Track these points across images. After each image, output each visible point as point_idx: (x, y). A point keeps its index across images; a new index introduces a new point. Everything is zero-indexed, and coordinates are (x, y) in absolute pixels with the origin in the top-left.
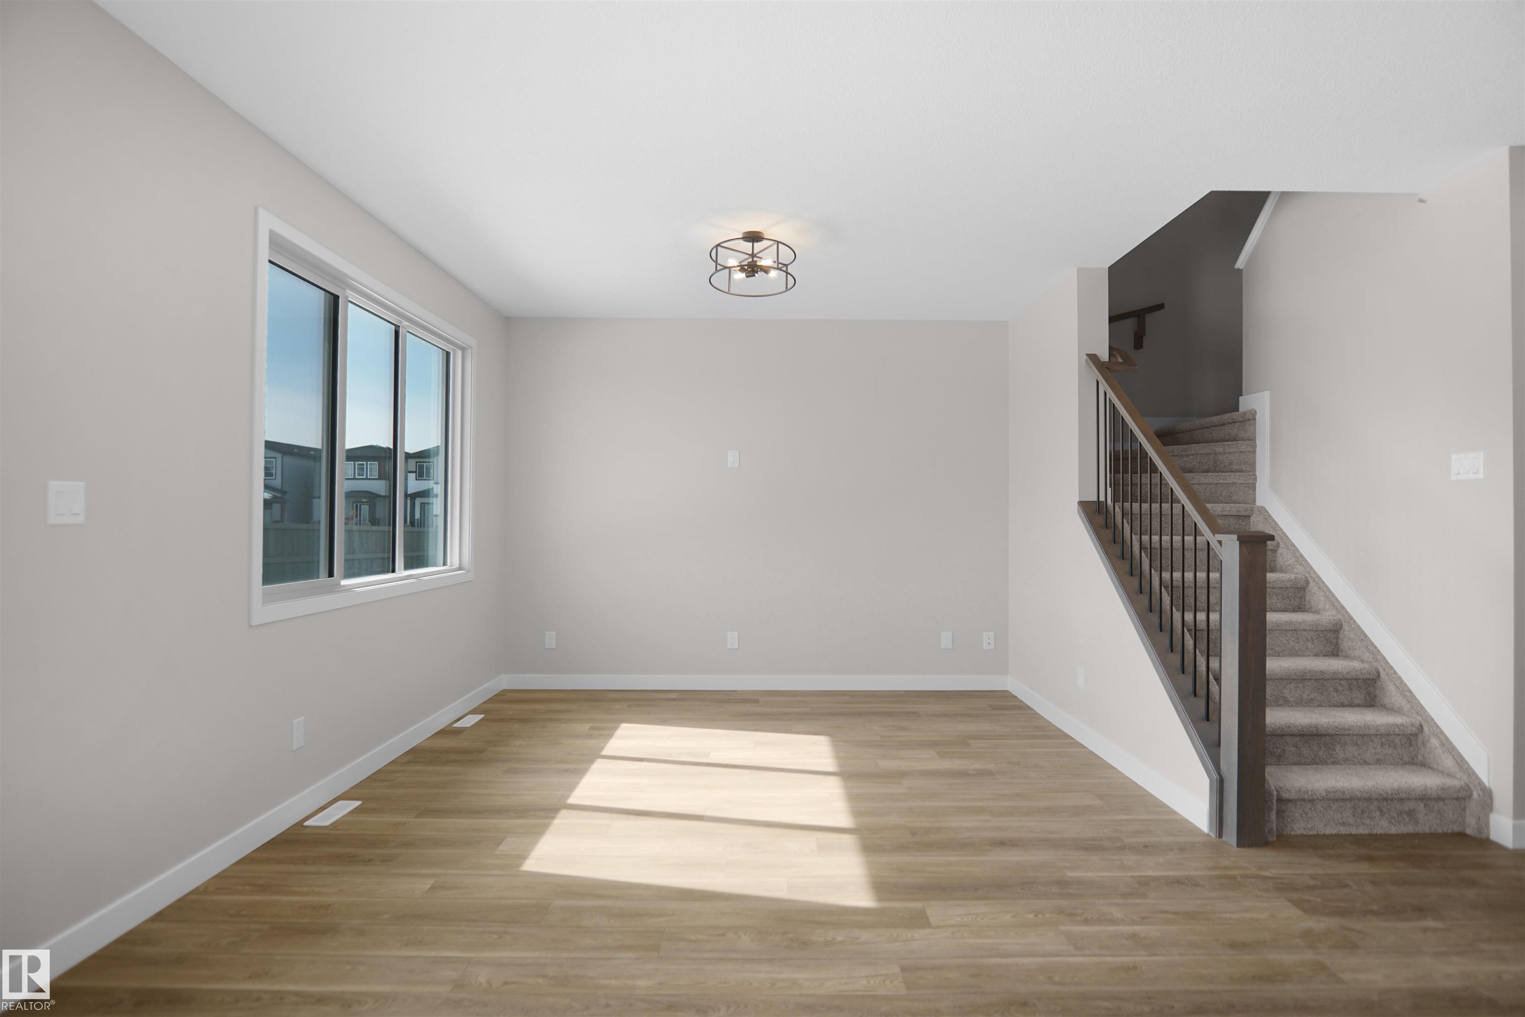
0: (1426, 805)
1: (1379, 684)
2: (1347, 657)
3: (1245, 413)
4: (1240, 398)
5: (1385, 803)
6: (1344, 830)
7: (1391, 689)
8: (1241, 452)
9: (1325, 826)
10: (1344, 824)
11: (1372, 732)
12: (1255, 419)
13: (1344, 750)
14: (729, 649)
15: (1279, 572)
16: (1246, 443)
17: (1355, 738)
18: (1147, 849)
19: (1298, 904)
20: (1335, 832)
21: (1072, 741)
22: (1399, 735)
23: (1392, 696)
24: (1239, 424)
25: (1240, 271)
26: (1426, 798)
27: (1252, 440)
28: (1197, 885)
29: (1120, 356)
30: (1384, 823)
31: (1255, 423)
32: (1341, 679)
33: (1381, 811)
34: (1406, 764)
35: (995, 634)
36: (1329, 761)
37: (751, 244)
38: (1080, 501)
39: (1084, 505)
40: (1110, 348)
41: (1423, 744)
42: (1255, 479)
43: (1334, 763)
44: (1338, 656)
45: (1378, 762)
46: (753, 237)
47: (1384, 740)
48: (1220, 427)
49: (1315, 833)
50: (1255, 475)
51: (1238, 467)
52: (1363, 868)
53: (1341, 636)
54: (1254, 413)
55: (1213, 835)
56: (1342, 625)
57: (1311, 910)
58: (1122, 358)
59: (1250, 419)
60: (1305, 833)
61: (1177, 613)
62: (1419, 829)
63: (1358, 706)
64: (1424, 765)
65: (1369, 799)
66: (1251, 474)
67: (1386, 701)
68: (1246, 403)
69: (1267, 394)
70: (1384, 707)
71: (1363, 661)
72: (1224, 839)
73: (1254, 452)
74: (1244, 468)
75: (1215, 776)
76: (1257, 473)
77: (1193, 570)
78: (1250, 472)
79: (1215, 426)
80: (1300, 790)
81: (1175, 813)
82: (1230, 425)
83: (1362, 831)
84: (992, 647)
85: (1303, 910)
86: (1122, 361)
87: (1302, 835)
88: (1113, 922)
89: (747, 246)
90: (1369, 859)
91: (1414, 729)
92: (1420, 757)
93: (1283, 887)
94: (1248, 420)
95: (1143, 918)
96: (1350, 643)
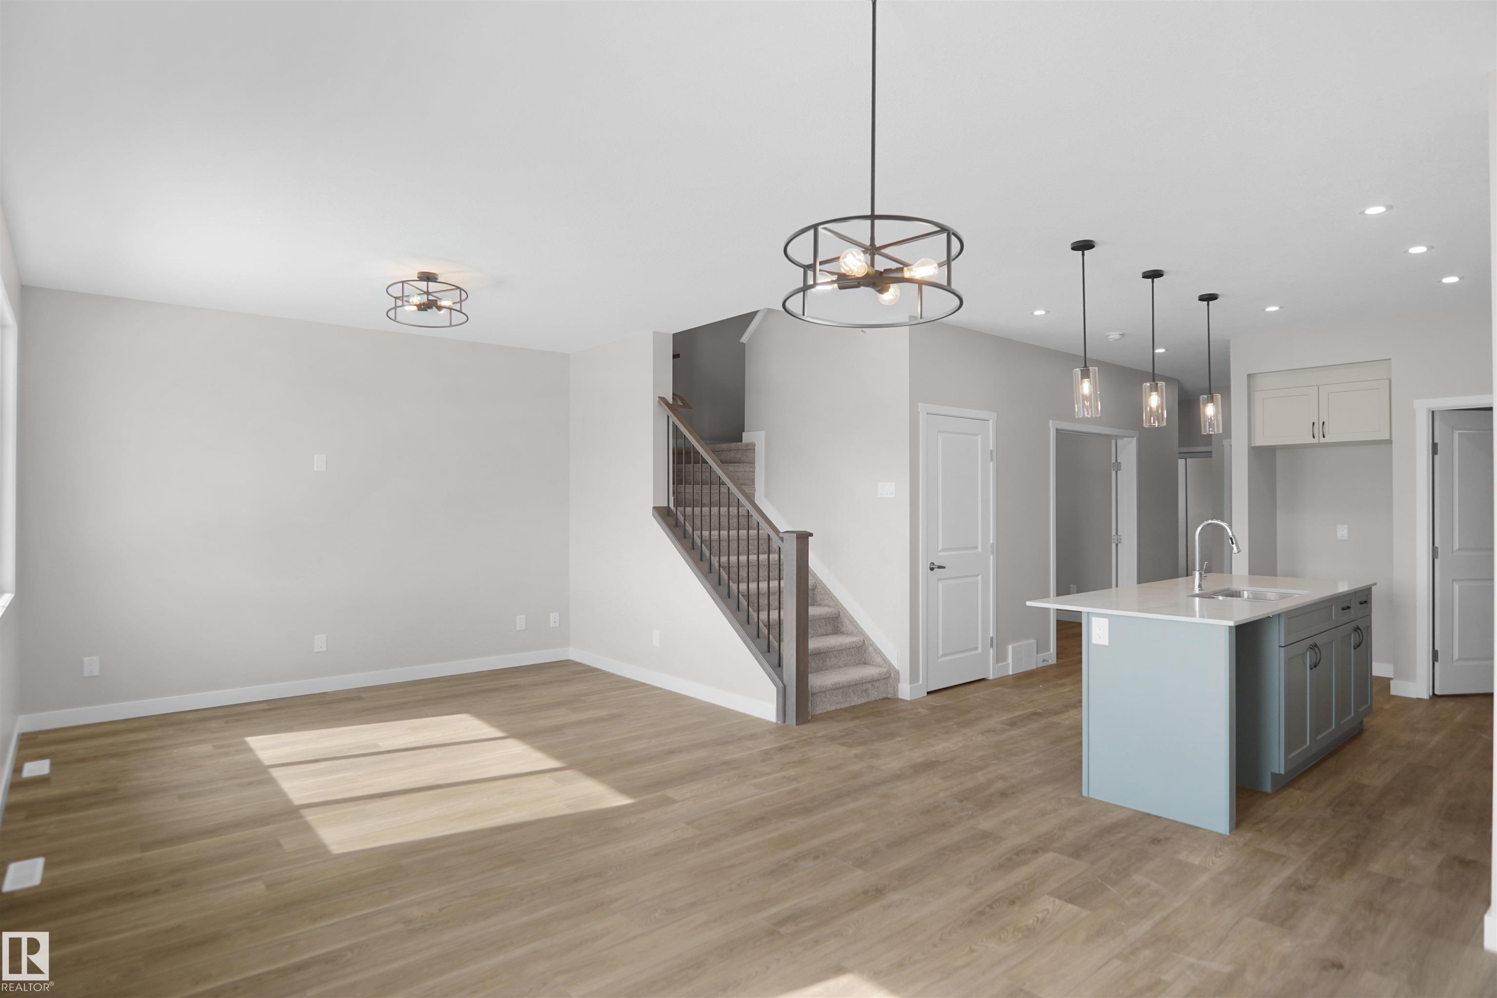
0: (872, 685)
1: (840, 619)
2: (819, 605)
3: (748, 445)
4: (743, 433)
5: (856, 687)
6: (839, 707)
7: (847, 622)
8: (745, 471)
9: (831, 706)
10: (838, 703)
11: (843, 648)
12: (754, 449)
13: (830, 661)
14: (316, 652)
15: (774, 553)
16: (749, 465)
17: (835, 653)
18: (752, 737)
19: (843, 744)
20: (834, 709)
21: (649, 687)
22: (854, 648)
23: (847, 626)
24: (742, 451)
25: (744, 344)
26: (872, 681)
27: (752, 463)
28: (792, 748)
29: (680, 400)
30: (855, 699)
31: (755, 452)
32: (821, 619)
33: (854, 692)
34: (857, 665)
35: (559, 614)
36: (824, 669)
37: (426, 283)
38: (654, 507)
39: (656, 509)
40: (674, 394)
41: (865, 652)
42: (754, 490)
43: (826, 669)
44: (814, 605)
45: (846, 665)
46: (428, 277)
47: (847, 652)
48: (727, 452)
49: (826, 711)
50: (754, 487)
51: (743, 481)
52: (857, 722)
53: (816, 593)
54: (753, 445)
55: (779, 722)
56: (816, 586)
57: (850, 746)
58: (682, 402)
59: (751, 448)
60: (822, 712)
61: (733, 585)
62: (872, 699)
63: (830, 634)
64: (865, 663)
65: (848, 686)
66: (752, 486)
67: (844, 629)
68: (747, 437)
69: (762, 434)
70: (842, 633)
71: (829, 607)
72: (786, 723)
73: (754, 472)
74: (747, 483)
75: (781, 685)
76: (756, 486)
77: (728, 555)
78: (751, 485)
79: (723, 451)
80: (820, 686)
81: (751, 716)
82: (735, 451)
83: (846, 705)
84: (557, 625)
85: (847, 746)
86: (682, 404)
87: (821, 714)
88: (769, 774)
89: (423, 285)
90: (857, 718)
91: (861, 643)
92: (863, 660)
93: (831, 739)
94: (750, 449)
95: (781, 769)
96: (821, 596)
